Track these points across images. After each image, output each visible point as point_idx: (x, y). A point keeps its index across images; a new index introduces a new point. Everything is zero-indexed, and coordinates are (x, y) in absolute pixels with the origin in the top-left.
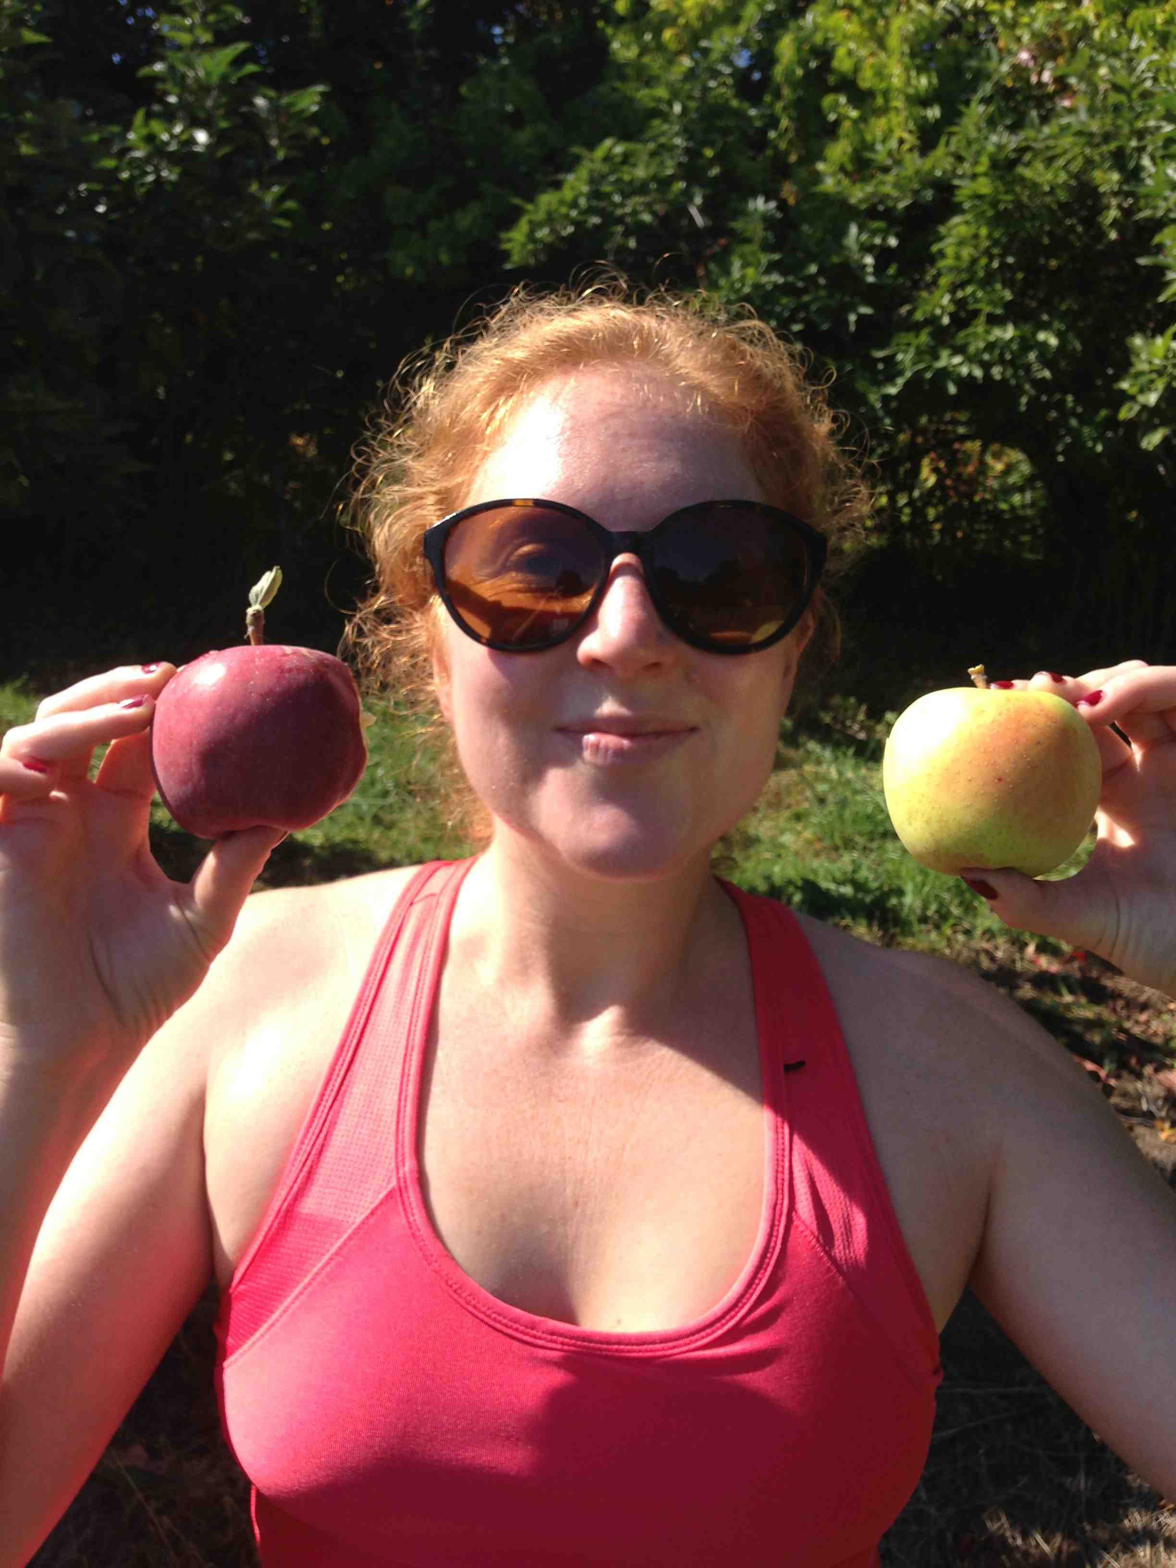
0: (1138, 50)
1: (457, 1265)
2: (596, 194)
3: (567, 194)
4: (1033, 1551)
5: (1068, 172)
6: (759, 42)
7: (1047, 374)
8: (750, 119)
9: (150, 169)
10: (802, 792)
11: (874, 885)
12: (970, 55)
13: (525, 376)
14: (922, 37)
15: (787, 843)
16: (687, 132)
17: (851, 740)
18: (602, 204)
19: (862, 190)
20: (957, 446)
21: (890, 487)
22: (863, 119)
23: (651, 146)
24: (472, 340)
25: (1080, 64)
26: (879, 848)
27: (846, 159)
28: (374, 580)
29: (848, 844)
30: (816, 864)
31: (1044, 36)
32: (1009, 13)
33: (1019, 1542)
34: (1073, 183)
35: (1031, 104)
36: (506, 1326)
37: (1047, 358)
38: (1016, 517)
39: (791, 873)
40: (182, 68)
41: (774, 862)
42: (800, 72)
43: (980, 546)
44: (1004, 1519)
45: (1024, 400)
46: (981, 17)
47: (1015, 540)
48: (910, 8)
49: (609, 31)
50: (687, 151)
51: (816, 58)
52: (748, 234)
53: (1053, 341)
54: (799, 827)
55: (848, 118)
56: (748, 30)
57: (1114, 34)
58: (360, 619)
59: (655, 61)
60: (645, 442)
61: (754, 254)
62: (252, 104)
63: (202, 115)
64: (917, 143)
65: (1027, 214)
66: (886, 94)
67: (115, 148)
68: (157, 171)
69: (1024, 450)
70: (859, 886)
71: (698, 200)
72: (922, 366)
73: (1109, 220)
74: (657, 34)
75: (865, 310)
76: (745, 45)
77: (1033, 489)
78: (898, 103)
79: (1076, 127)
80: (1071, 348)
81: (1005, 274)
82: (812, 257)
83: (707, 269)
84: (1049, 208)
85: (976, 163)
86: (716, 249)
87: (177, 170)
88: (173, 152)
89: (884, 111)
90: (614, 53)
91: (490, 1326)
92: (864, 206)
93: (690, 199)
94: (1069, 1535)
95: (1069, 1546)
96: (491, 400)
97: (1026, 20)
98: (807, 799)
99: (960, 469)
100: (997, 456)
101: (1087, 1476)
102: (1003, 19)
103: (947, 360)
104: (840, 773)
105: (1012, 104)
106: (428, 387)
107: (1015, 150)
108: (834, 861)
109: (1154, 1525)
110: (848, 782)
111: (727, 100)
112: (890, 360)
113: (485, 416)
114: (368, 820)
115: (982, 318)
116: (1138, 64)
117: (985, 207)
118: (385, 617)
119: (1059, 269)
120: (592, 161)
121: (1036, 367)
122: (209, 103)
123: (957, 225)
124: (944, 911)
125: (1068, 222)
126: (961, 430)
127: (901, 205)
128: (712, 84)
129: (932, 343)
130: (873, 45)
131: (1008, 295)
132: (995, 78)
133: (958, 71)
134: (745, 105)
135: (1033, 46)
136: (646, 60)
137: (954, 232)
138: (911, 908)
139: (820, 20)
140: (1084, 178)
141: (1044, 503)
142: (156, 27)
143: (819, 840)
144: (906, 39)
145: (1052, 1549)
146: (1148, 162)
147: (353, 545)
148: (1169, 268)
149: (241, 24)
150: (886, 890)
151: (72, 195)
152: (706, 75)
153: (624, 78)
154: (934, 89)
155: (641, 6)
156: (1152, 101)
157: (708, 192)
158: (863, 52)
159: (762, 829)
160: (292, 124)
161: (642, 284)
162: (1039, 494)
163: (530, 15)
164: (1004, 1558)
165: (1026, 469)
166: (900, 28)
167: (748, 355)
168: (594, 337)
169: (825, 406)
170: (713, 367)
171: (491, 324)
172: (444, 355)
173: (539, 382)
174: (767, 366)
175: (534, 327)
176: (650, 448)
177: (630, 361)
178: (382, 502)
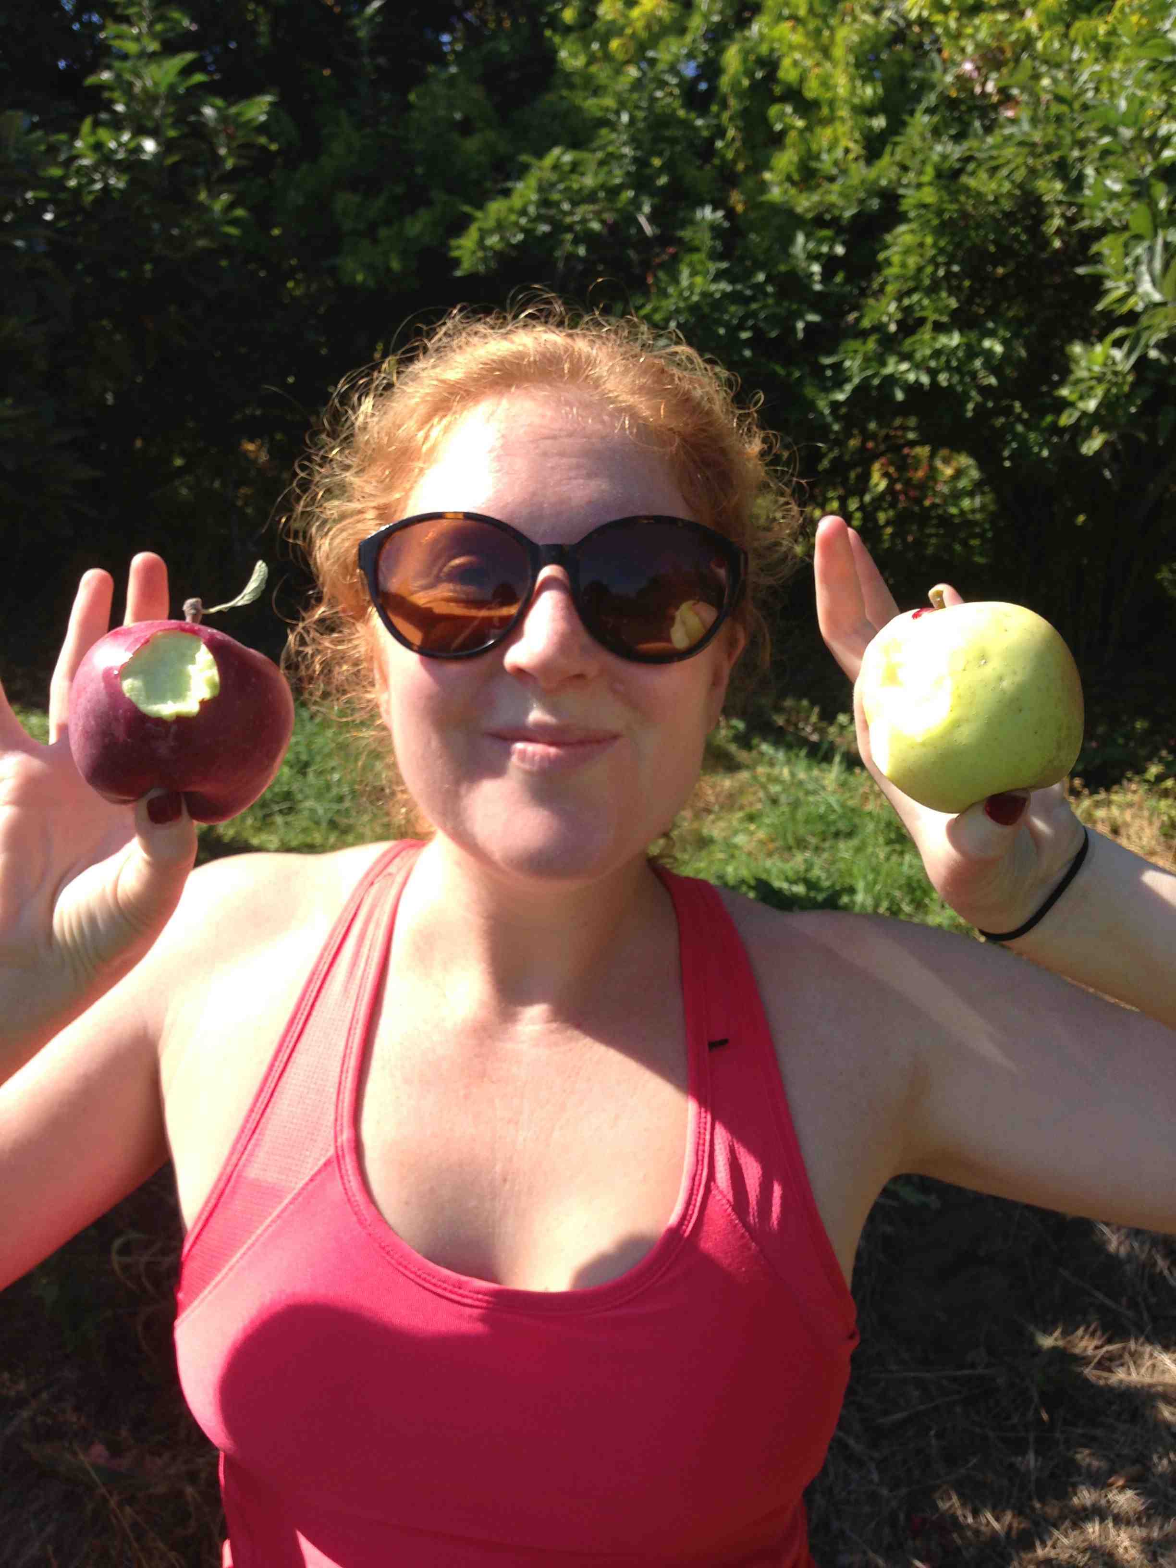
0: (1080, 61)
1: (390, 1228)
2: (545, 203)
3: (516, 201)
4: (983, 1528)
5: (1013, 182)
6: (705, 53)
7: (993, 381)
8: (696, 129)
9: (97, 176)
10: (755, 793)
11: (826, 884)
12: (914, 66)
13: (458, 397)
14: (867, 47)
15: (740, 844)
16: (634, 141)
17: (804, 742)
18: (553, 212)
19: (808, 199)
20: (906, 451)
21: (841, 491)
22: (809, 128)
23: (600, 155)
24: (411, 360)
25: (1022, 74)
26: (832, 847)
27: (792, 169)
28: (316, 591)
29: (801, 844)
30: (768, 863)
31: (988, 47)
32: (953, 24)
33: (970, 1520)
34: (1018, 192)
35: (976, 114)
36: (434, 1285)
37: (993, 365)
38: (966, 522)
39: (744, 873)
40: (128, 77)
41: (726, 862)
42: (746, 82)
43: (930, 551)
44: (955, 1499)
45: (970, 406)
46: (925, 27)
47: (965, 544)
48: (855, 19)
49: (557, 39)
50: (635, 160)
51: (761, 69)
52: (697, 243)
53: (999, 349)
54: (752, 827)
55: (793, 127)
56: (694, 41)
57: (1056, 45)
58: (304, 628)
59: (602, 71)
60: (574, 461)
61: (702, 263)
62: (199, 113)
63: (150, 124)
64: (863, 152)
65: (971, 223)
66: (831, 103)
67: (62, 157)
68: (105, 178)
69: (972, 454)
70: (811, 885)
71: (647, 209)
72: (869, 372)
73: (1053, 229)
74: (605, 43)
75: (813, 318)
76: (690, 56)
77: (983, 493)
78: (844, 112)
79: (1019, 138)
80: (1016, 355)
81: (951, 283)
82: (759, 266)
83: (655, 276)
84: (993, 217)
85: (920, 173)
86: (665, 257)
87: (125, 178)
88: (120, 161)
89: (830, 120)
90: (562, 62)
91: (420, 1285)
92: (810, 216)
93: (639, 208)
94: (1019, 1512)
95: (1019, 1523)
96: (427, 419)
97: (969, 31)
98: (760, 800)
99: (910, 474)
100: (947, 461)
101: (1037, 1453)
102: (947, 29)
103: (894, 366)
104: (793, 775)
105: (956, 114)
106: (367, 404)
107: (959, 160)
108: (787, 861)
109: (1103, 1502)
110: (801, 783)
111: (674, 110)
112: (837, 367)
113: (421, 435)
114: (324, 825)
115: (929, 326)
116: (1081, 75)
117: (930, 216)
118: (328, 626)
119: (1005, 277)
120: (541, 169)
121: (982, 374)
122: (157, 113)
123: (904, 233)
124: (895, 908)
125: (1013, 231)
126: (911, 436)
127: (848, 214)
128: (659, 94)
129: (879, 350)
130: (818, 55)
131: (953, 303)
132: (939, 88)
133: (903, 81)
134: (693, 115)
135: (977, 57)
136: (593, 69)
137: (900, 240)
138: (863, 905)
139: (766, 31)
140: (1028, 187)
141: (992, 507)
142: (102, 35)
143: (772, 840)
144: (850, 49)
145: (1003, 1526)
146: (1090, 171)
147: (296, 557)
148: (1107, 277)
149: (188, 32)
150: (838, 888)
151: (19, 203)
152: (652, 86)
153: (571, 86)
154: (879, 98)
155: (588, 16)
156: (1090, 114)
157: (657, 200)
158: (809, 63)
159: (715, 829)
160: (240, 133)
161: (577, 307)
162: (989, 498)
163: (479, 23)
164: (955, 1536)
165: (975, 474)
166: (845, 38)
167: (676, 379)
168: (526, 360)
169: (755, 428)
170: (641, 390)
171: (429, 345)
172: (383, 375)
173: (471, 404)
174: (695, 388)
175: (469, 350)
176: (579, 466)
177: (561, 385)
178: (323, 516)
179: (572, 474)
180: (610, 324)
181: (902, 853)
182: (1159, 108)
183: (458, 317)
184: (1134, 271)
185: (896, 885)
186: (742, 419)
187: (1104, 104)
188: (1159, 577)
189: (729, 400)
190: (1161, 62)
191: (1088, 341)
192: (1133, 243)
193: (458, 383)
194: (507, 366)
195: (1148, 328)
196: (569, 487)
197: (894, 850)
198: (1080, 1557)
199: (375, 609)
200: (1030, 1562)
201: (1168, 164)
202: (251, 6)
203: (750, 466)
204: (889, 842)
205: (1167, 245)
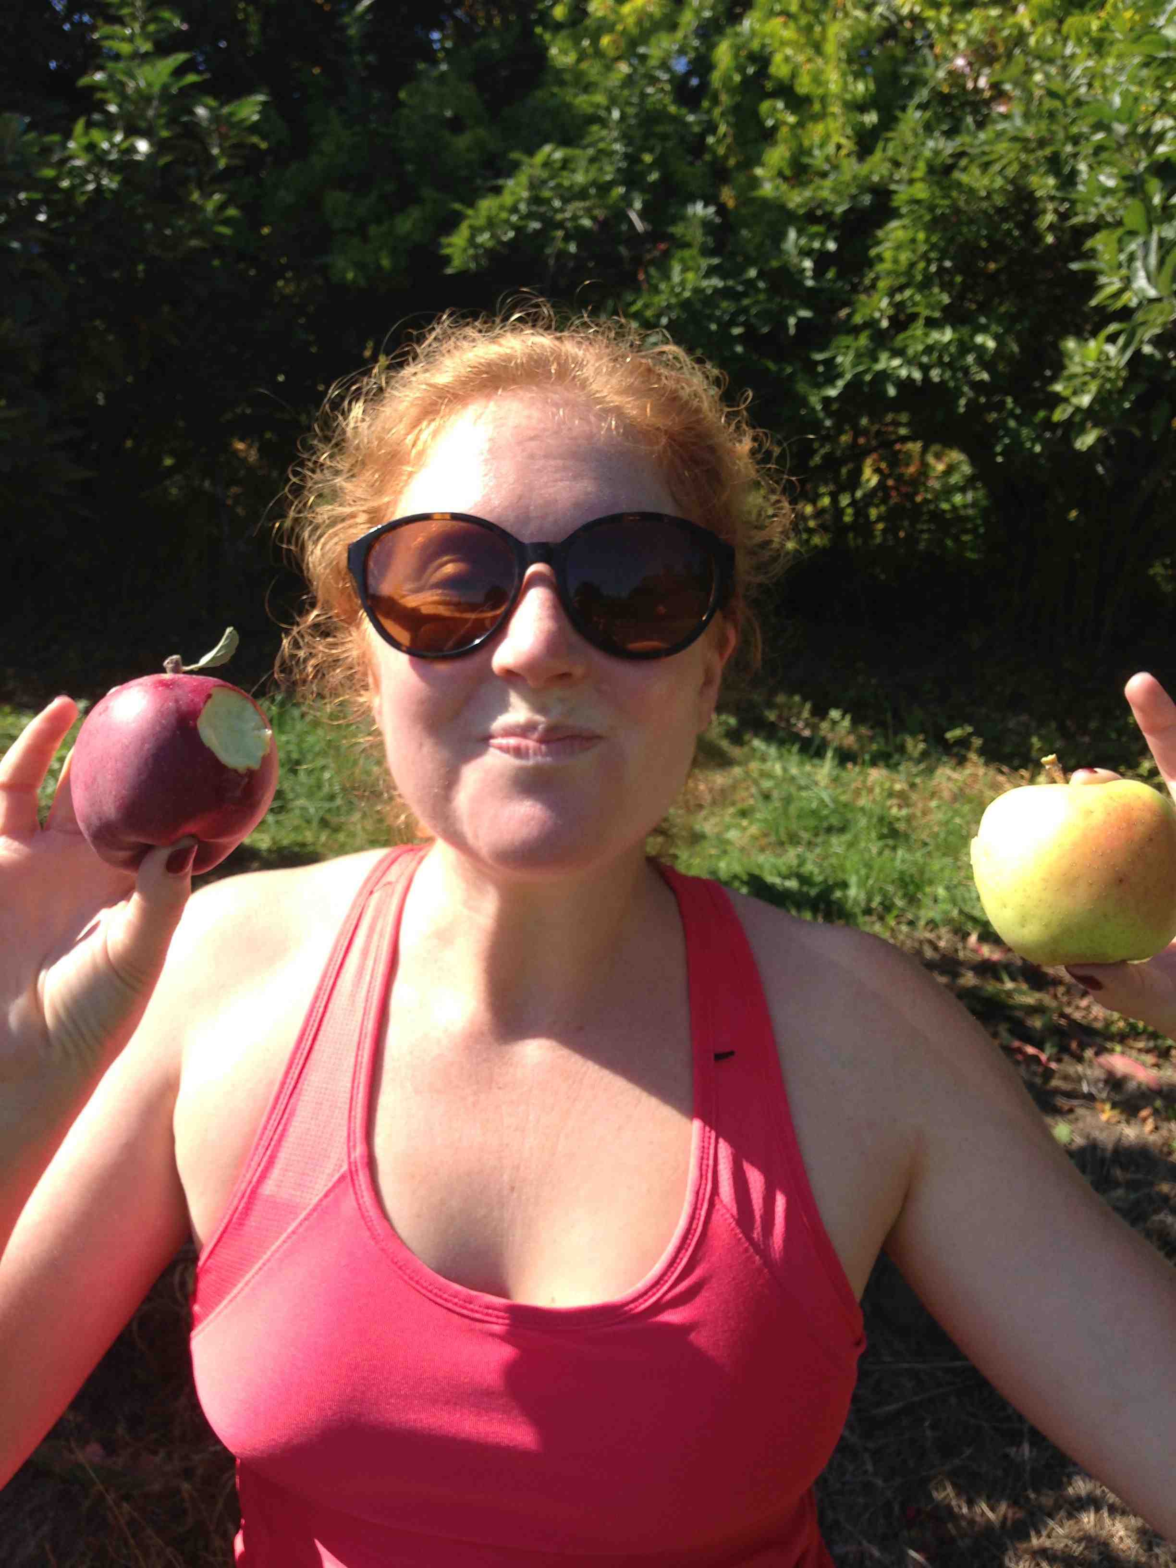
0: (1073, 56)
1: (403, 1244)
2: (536, 200)
3: (507, 199)
4: (978, 1519)
5: (1005, 178)
6: (696, 49)
7: (985, 376)
8: (687, 125)
9: (90, 177)
10: (747, 789)
11: (819, 878)
12: (906, 61)
13: (446, 400)
14: (859, 43)
15: (733, 839)
16: (626, 137)
17: (795, 737)
18: (543, 209)
19: (800, 194)
20: (898, 447)
21: (832, 487)
22: (801, 124)
23: (591, 151)
24: (401, 365)
25: (1015, 70)
26: (824, 843)
27: (784, 164)
28: (310, 595)
29: (793, 839)
30: (761, 858)
31: (980, 43)
32: (945, 20)
33: (965, 1510)
34: (1010, 188)
35: (968, 109)
36: (447, 1300)
37: (985, 361)
38: (957, 518)
39: (737, 868)
40: (121, 77)
41: (719, 858)
42: (737, 78)
43: (922, 546)
44: (949, 1488)
45: (963, 402)
46: (917, 23)
47: (956, 539)
48: (846, 14)
49: (547, 37)
50: (626, 156)
51: (752, 65)
52: (688, 238)
53: (991, 344)
54: (745, 823)
55: (785, 123)
56: (685, 37)
57: (1049, 40)
58: (298, 633)
59: (593, 67)
60: (560, 462)
61: (693, 258)
62: (192, 113)
63: (143, 125)
64: (855, 148)
65: (964, 218)
66: (823, 99)
67: (55, 158)
68: (98, 179)
69: (963, 449)
70: (804, 880)
71: (638, 205)
72: (861, 368)
73: (1045, 225)
74: (595, 40)
75: (805, 313)
76: (682, 52)
77: (975, 489)
78: (835, 108)
79: (1012, 132)
80: (1008, 351)
81: (943, 278)
82: (750, 262)
83: (647, 273)
84: (985, 212)
85: (913, 168)
86: (657, 253)
87: (118, 178)
88: (112, 161)
89: (821, 116)
90: (552, 59)
92: (801, 211)
93: (630, 205)
94: (1015, 1503)
95: (1014, 1514)
96: (416, 423)
97: (961, 26)
98: (752, 796)
99: (903, 470)
100: (938, 457)
101: (1031, 1447)
102: (939, 25)
103: (886, 362)
104: (785, 770)
105: (949, 110)
106: (358, 409)
107: (952, 156)
108: (779, 856)
109: (1098, 1492)
110: (793, 779)
111: (665, 106)
112: (829, 363)
113: (410, 439)
114: (315, 824)
115: (921, 322)
116: (1074, 70)
117: (923, 211)
118: (323, 630)
119: (998, 271)
120: (531, 166)
121: (974, 369)
122: (151, 113)
123: (896, 229)
124: (887, 903)
125: (1005, 226)
126: (903, 431)
127: (839, 210)
128: (650, 90)
129: (871, 346)
130: (810, 52)
131: (946, 299)
132: (932, 84)
133: (895, 77)
134: (684, 111)
135: (969, 52)
136: (584, 66)
137: (892, 236)
138: (855, 900)
139: (757, 26)
140: (1020, 182)
141: (984, 503)
142: (96, 36)
143: (766, 835)
144: (842, 45)
145: (997, 1517)
146: (1082, 167)
147: (290, 562)
148: (1101, 272)
149: (180, 32)
150: (831, 883)
151: (12, 203)
152: (644, 82)
153: (562, 83)
154: (871, 95)
155: (579, 10)
156: (1085, 108)
157: (647, 197)
158: (801, 58)
159: (708, 826)
160: (233, 133)
161: (566, 309)
162: (981, 494)
163: (468, 19)
164: (950, 1526)
165: (967, 469)
166: (836, 34)
167: (663, 378)
168: (513, 363)
169: (744, 426)
170: (628, 390)
171: (419, 350)
172: (373, 380)
173: (460, 407)
174: (683, 388)
175: (457, 353)
176: (565, 468)
177: (548, 386)
178: (315, 521)
179: (558, 476)
180: (597, 325)
181: (894, 848)
182: (1153, 104)
183: (447, 323)
184: (1129, 267)
185: (889, 880)
186: (732, 417)
187: (1097, 101)
188: (1151, 572)
189: (717, 398)
190: (1155, 59)
191: (1082, 337)
192: (1126, 238)
193: (447, 386)
194: (494, 368)
195: (1143, 324)
196: (555, 489)
197: (887, 846)
198: (1075, 1546)
199: (365, 614)
200: (1026, 1551)
201: (1162, 160)
202: (242, 5)
203: (741, 464)
204: (882, 837)
205: (1162, 241)
